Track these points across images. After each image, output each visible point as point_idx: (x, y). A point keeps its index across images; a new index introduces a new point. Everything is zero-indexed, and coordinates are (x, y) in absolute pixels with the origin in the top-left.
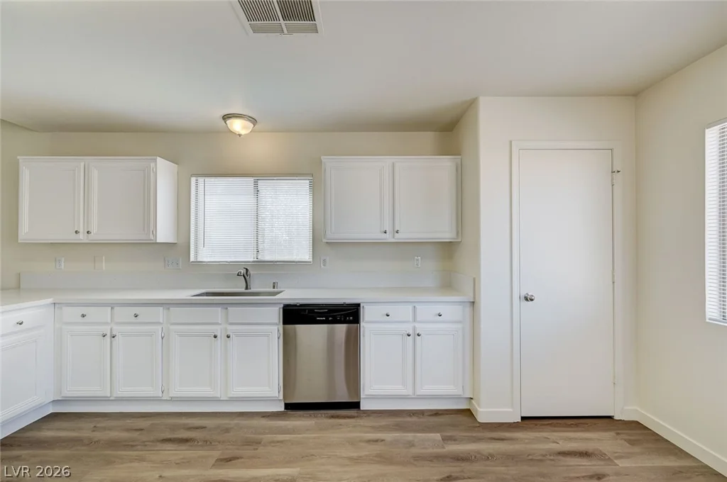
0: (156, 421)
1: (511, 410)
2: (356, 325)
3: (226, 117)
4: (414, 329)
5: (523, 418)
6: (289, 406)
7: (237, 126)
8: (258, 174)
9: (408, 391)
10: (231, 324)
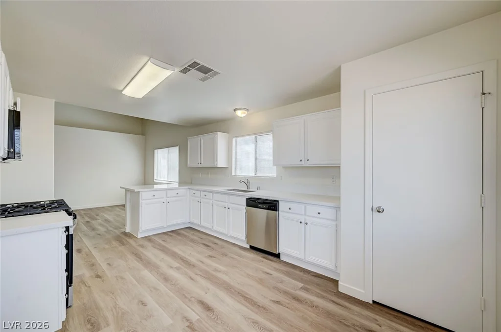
0: (207, 237)
1: (364, 292)
2: (275, 212)
3: (235, 110)
4: (305, 219)
5: (374, 302)
6: (252, 247)
7: (239, 113)
8: (258, 133)
9: (302, 257)
10: (231, 203)
